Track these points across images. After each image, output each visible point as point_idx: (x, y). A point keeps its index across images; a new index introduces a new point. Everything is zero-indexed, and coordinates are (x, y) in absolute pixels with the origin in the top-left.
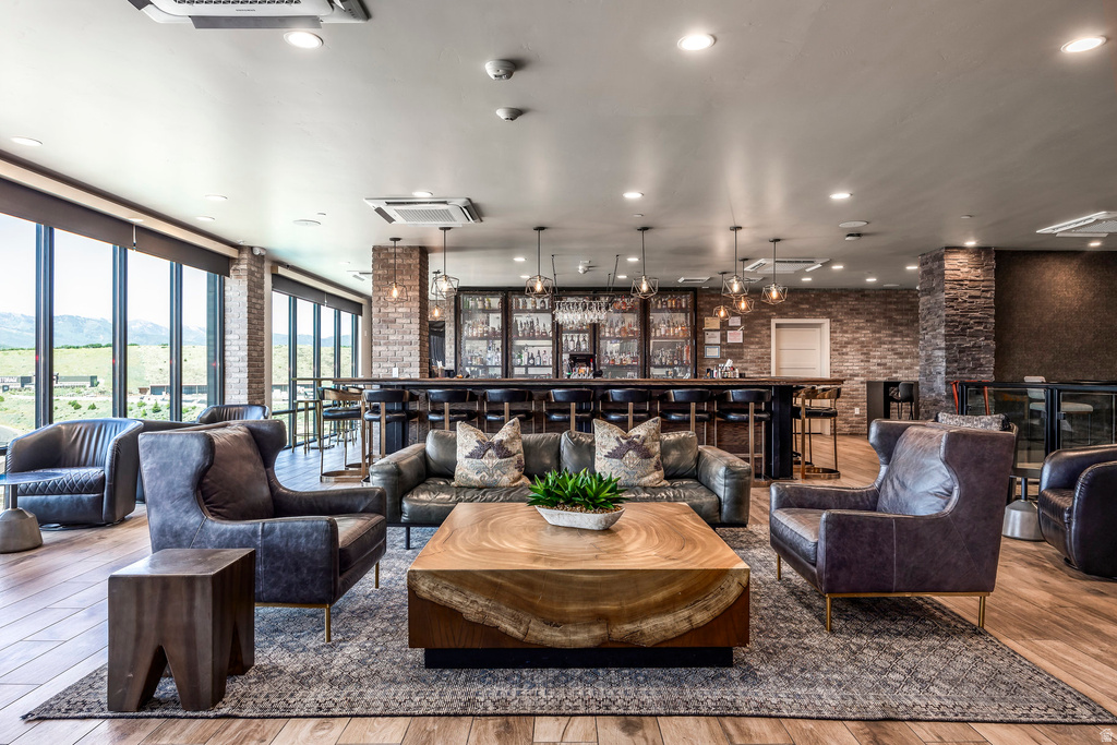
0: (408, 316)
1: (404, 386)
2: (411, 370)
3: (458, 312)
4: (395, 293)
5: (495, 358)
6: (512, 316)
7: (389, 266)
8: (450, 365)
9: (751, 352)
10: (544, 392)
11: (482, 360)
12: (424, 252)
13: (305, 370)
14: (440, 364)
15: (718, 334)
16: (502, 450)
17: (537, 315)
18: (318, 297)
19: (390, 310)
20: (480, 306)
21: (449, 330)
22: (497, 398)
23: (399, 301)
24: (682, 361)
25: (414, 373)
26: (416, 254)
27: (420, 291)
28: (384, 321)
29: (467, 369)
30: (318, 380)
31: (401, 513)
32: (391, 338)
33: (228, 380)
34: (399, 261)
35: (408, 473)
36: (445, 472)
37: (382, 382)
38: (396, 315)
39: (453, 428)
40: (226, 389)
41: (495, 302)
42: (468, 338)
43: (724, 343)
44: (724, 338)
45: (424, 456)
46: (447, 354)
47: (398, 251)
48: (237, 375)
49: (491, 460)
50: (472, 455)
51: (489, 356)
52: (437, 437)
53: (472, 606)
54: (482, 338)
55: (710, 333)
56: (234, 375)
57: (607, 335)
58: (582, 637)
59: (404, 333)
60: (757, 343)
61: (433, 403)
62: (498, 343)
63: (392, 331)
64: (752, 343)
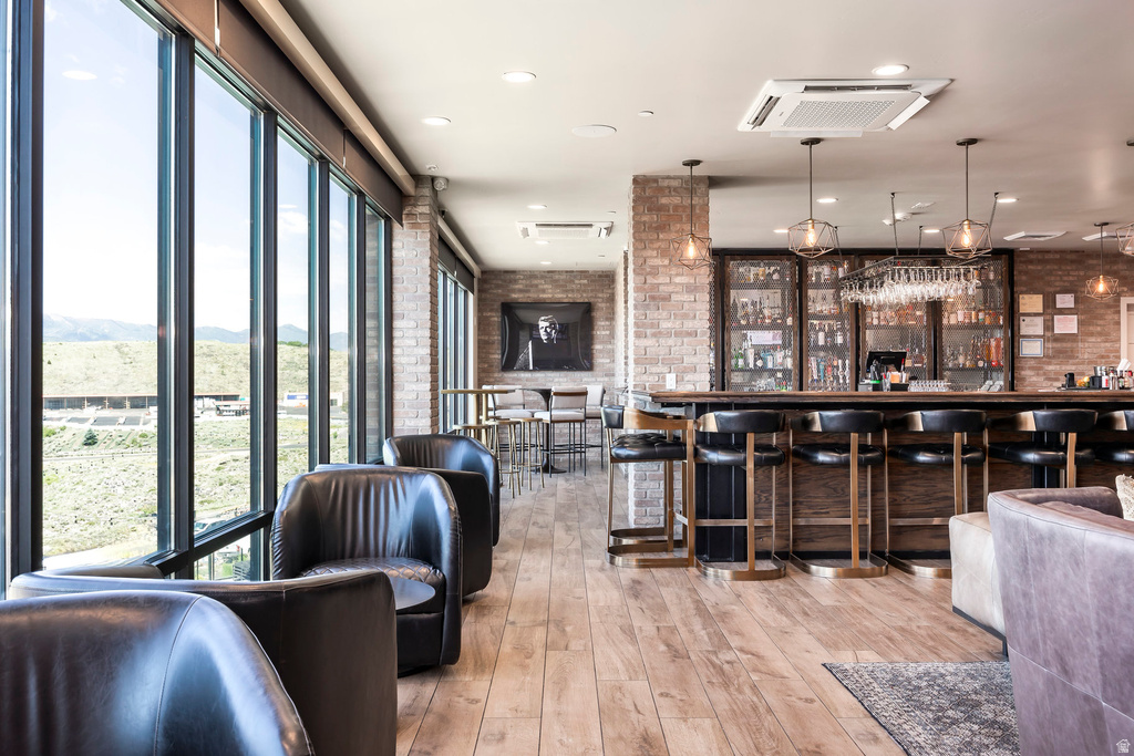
0: (690, 289)
2: (696, 377)
7: (657, 209)
9: (1089, 349)
15: (1040, 321)
19: (662, 279)
24: (989, 362)
26: (703, 189)
28: (653, 298)
33: (398, 395)
34: (676, 200)
38: (671, 289)
40: (396, 410)
43: (1049, 334)
44: (1049, 327)
48: (414, 387)
55: (1027, 319)
56: (408, 387)
57: (875, 322)
60: (1100, 334)
63: (665, 314)
64: (1092, 334)
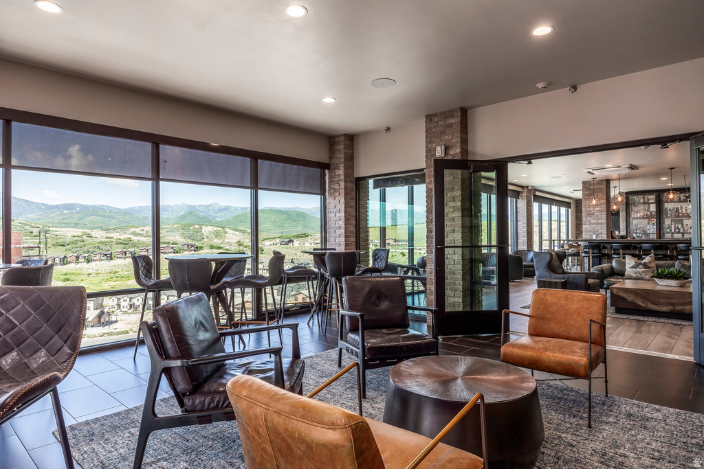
0: (600, 211)
1: (600, 243)
2: (603, 235)
3: (628, 204)
4: (594, 202)
5: (652, 229)
6: (663, 205)
7: (590, 190)
8: (623, 233)
10: (674, 246)
11: (643, 231)
12: (608, 181)
13: (555, 236)
14: (617, 233)
16: (645, 266)
17: (681, 204)
18: (551, 202)
19: (591, 209)
20: (642, 201)
21: (623, 215)
22: (648, 248)
23: (596, 205)
25: (604, 237)
26: (604, 183)
27: (607, 200)
29: (634, 235)
30: (559, 240)
31: (603, 284)
32: (592, 221)
34: (595, 187)
35: (606, 272)
36: (621, 274)
37: (590, 241)
38: (594, 211)
39: (624, 258)
41: (652, 197)
42: (634, 218)
45: (612, 267)
46: (621, 227)
47: (595, 182)
48: (523, 238)
49: (641, 269)
50: (632, 267)
51: (648, 228)
52: (616, 261)
53: (630, 298)
54: (643, 218)
56: (521, 238)
58: (665, 309)
59: (599, 219)
61: (614, 250)
62: (654, 221)
63: (592, 218)
